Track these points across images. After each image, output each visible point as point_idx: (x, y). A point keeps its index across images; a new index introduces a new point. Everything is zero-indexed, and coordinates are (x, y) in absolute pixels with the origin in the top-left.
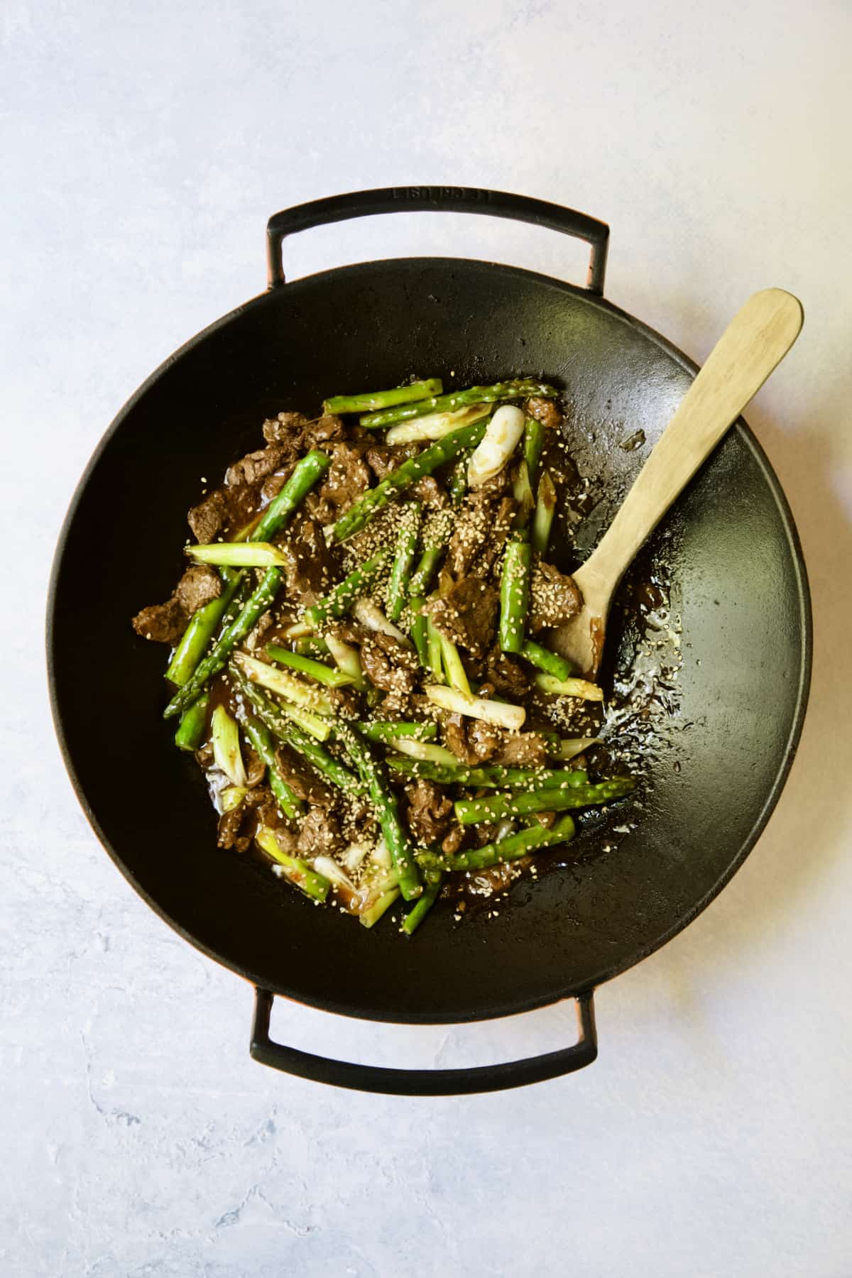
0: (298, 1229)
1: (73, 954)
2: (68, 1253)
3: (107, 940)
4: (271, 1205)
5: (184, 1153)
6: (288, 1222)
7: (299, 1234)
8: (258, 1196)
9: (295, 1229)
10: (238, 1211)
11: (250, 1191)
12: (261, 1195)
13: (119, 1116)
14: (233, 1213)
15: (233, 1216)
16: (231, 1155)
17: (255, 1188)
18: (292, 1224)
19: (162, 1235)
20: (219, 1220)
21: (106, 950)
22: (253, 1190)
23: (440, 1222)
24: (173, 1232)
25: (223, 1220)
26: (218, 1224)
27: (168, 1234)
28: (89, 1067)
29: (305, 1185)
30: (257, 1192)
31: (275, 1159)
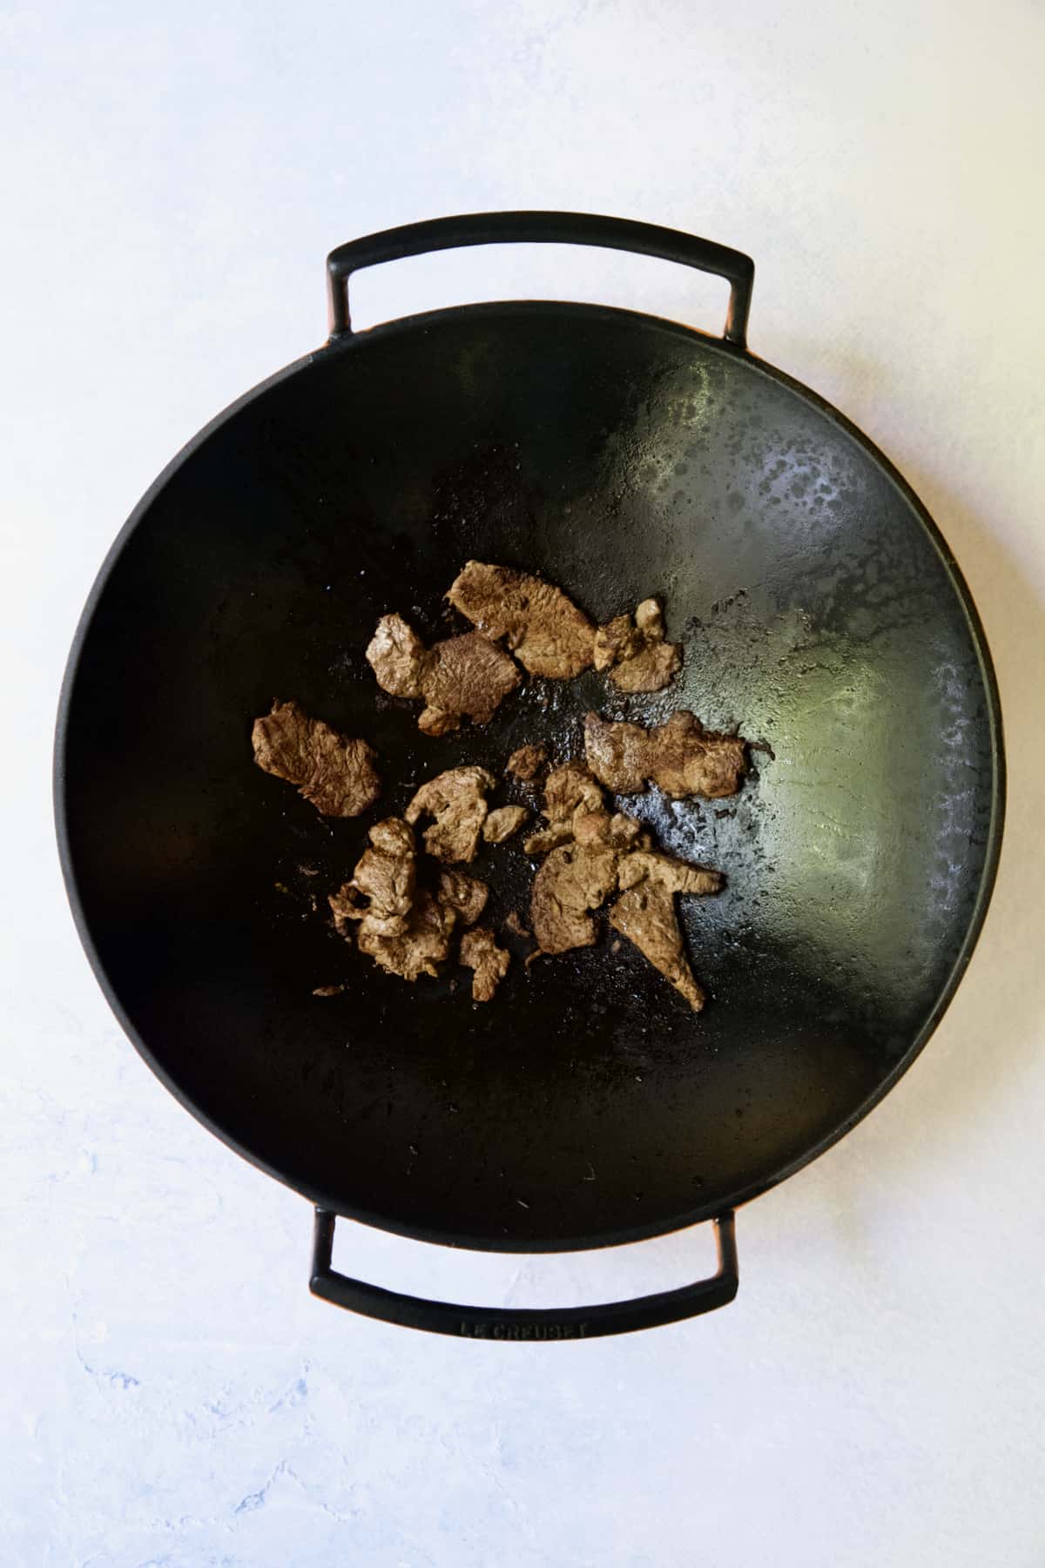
0: (337, 1514)
1: (53, 1177)
2: (52, 1548)
3: (94, 1159)
4: (303, 1484)
5: (195, 1422)
6: (325, 1505)
7: (340, 1520)
8: (286, 1473)
9: (334, 1514)
10: (262, 1493)
11: (278, 1469)
12: (290, 1472)
13: (113, 1378)
14: (256, 1496)
15: (256, 1500)
16: (253, 1424)
17: (283, 1464)
18: (329, 1506)
19: (168, 1525)
20: (239, 1504)
21: (94, 1170)
22: (281, 1468)
23: (514, 1503)
24: (182, 1520)
25: (244, 1504)
26: (239, 1509)
27: (175, 1523)
28: (74, 1316)
29: (345, 1459)
30: (286, 1468)
31: (307, 1427)
